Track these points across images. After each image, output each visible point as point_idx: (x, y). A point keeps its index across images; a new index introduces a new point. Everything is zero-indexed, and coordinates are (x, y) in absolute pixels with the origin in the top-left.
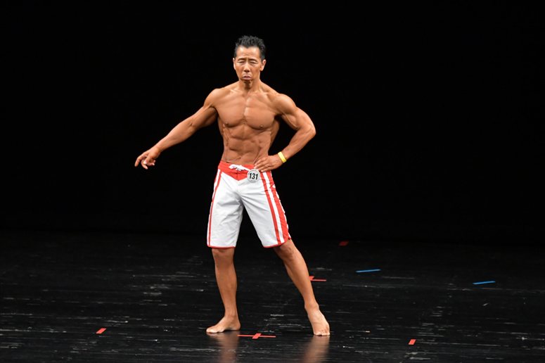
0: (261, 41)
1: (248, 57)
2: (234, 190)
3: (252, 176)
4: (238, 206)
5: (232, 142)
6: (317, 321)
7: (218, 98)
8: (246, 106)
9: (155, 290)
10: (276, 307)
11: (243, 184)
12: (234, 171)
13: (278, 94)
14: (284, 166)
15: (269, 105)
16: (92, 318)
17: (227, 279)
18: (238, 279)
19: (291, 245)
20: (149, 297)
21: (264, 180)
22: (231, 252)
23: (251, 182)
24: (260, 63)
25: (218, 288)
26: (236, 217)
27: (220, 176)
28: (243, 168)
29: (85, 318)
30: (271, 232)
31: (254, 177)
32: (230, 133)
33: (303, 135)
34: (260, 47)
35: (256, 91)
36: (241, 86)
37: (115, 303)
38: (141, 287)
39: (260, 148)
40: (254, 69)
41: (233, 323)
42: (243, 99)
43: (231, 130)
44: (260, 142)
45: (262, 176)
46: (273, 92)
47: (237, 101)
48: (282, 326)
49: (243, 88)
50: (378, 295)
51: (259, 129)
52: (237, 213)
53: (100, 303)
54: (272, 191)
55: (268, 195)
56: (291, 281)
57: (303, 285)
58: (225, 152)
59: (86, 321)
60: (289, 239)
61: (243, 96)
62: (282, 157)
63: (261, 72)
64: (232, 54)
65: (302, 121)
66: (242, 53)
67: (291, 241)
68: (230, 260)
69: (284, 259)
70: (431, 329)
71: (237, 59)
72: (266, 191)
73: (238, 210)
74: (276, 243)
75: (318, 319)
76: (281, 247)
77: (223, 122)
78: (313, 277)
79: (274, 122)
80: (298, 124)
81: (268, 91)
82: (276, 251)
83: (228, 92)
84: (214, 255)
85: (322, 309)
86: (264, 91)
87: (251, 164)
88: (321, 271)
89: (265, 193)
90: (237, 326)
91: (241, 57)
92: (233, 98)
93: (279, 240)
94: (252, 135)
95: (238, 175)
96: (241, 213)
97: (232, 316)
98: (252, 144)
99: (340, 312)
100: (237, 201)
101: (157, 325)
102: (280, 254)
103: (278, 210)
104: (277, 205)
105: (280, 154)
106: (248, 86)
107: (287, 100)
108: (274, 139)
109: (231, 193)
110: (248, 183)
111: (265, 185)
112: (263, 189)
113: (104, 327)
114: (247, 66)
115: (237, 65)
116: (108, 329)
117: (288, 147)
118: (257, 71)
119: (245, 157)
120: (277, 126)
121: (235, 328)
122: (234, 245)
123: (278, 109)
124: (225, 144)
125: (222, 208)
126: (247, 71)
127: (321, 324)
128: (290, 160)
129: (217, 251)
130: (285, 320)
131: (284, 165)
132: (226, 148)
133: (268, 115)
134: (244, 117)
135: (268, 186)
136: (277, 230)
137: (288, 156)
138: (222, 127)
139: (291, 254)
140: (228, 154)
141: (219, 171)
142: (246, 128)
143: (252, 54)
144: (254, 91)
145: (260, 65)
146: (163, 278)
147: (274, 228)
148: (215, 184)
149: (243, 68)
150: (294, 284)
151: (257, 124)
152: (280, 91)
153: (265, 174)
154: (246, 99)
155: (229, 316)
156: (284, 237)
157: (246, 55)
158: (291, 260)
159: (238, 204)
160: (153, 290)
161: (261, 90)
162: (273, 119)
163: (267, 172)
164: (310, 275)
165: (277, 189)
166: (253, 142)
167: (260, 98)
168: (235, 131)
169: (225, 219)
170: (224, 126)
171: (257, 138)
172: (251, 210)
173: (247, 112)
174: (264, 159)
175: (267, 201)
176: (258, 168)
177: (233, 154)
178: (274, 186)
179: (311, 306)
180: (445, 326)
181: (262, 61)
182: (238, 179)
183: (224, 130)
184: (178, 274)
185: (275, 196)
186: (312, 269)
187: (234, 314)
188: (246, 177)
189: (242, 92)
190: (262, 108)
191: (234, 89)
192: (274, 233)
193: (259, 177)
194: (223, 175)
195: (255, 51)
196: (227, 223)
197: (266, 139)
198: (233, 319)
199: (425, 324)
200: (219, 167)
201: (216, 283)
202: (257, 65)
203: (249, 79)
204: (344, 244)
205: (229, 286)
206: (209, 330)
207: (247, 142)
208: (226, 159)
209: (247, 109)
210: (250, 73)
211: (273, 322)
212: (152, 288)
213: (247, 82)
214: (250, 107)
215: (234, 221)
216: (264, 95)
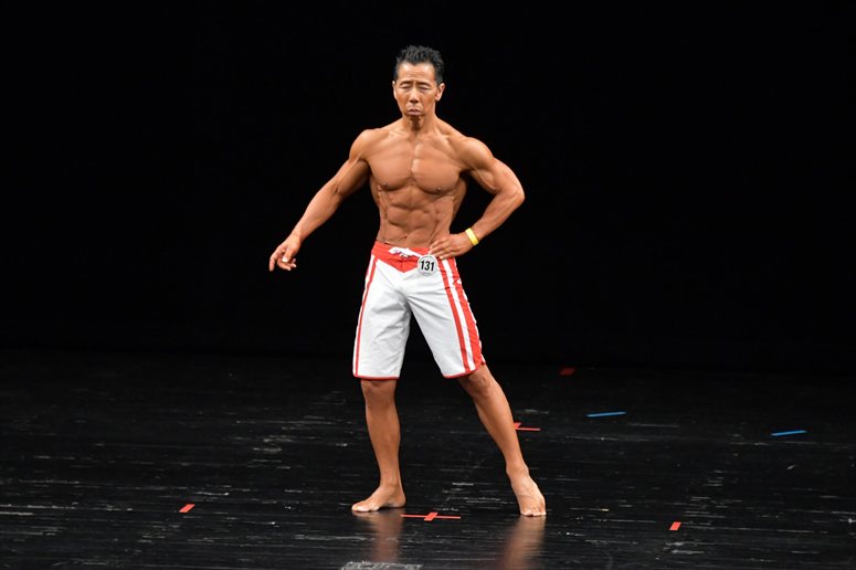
0: (436, 54)
1: (417, 79)
2: (397, 287)
3: (425, 265)
4: (403, 312)
5: (394, 212)
6: (526, 493)
7: (371, 145)
8: (414, 157)
9: (271, 445)
10: (462, 471)
11: (410, 277)
12: (396, 257)
13: (464, 138)
14: (474, 251)
15: (450, 156)
16: (173, 488)
17: (384, 427)
18: (402, 426)
19: (486, 372)
20: (261, 455)
21: (443, 272)
22: (392, 385)
23: (424, 274)
24: (435, 89)
25: (370, 440)
26: (400, 330)
27: (374, 266)
28: (411, 253)
29: (161, 488)
30: (454, 353)
31: (430, 266)
32: (390, 200)
33: (504, 203)
34: (434, 63)
35: (430, 134)
36: (406, 125)
37: (209, 465)
38: (248, 439)
39: (437, 222)
40: (424, 97)
41: (394, 495)
42: (408, 146)
43: (391, 195)
44: (437, 212)
45: (441, 266)
46: (457, 135)
47: (399, 149)
48: (471, 501)
49: (409, 129)
50: (622, 453)
51: (435, 193)
52: (400, 324)
53: (184, 464)
54: (457, 288)
55: (450, 296)
56: (485, 430)
57: (504, 437)
58: (382, 227)
59: (163, 493)
60: (482, 364)
61: (409, 140)
62: (472, 236)
63: (437, 103)
64: (392, 75)
65: (502, 180)
66: (407, 73)
67: (486, 367)
68: (390, 398)
69: (474, 395)
70: (704, 507)
71: (399, 82)
72: (447, 288)
73: (403, 320)
74: (462, 370)
75: (527, 490)
76: (471, 377)
77: (377, 183)
78: (519, 424)
79: (458, 183)
80: (496, 184)
81: (448, 133)
82: (462, 384)
83: (386, 135)
84: (364, 390)
85: (533, 475)
86: (442, 133)
87: (423, 246)
88: (531, 415)
89: (445, 292)
90: (401, 500)
91: (405, 79)
92: (393, 145)
93: (466, 366)
94: (425, 202)
95: (403, 264)
96: (407, 323)
97: (392, 485)
98: (425, 216)
99: (562, 479)
100: (402, 304)
101: (274, 498)
102: (468, 388)
103: (466, 319)
104: (465, 311)
105: (469, 232)
106: (416, 125)
107: (478, 147)
108: (458, 207)
109: (392, 292)
110: (418, 277)
111: (445, 279)
112: (442, 286)
113: (191, 503)
114: (414, 93)
115: (398, 92)
116: (198, 506)
117: (482, 220)
118: (430, 101)
119: (413, 235)
120: (463, 187)
121: (396, 505)
122: (397, 374)
123: (465, 162)
124: (382, 215)
125: (377, 316)
126: (414, 102)
127: (532, 497)
128: (484, 241)
129: (369, 384)
130: (474, 492)
131: (474, 248)
132: (383, 221)
133: (448, 171)
134: (412, 173)
135: (451, 281)
136: (463, 351)
137: (481, 234)
138: (375, 189)
139: (485, 387)
140: (387, 231)
141: (373, 257)
142: (415, 192)
143: (423, 74)
144: (426, 132)
145: (436, 92)
146: (284, 425)
147: (459, 347)
148: (367, 279)
149: (408, 96)
150: (489, 436)
151: (433, 186)
152: (467, 133)
153: (446, 263)
154: (414, 146)
155: (388, 485)
156: (475, 361)
157: (413, 75)
158: (486, 398)
159: (401, 309)
160: (268, 445)
161: (438, 131)
162: (456, 177)
163: (449, 258)
164: (515, 421)
165: (465, 285)
166: (426, 212)
167: (436, 145)
168: (398, 197)
169: (383, 333)
170: (379, 188)
171: (431, 207)
172: (423, 319)
173: (416, 166)
174: (444, 239)
175: (448, 304)
176: (434, 253)
177: (395, 231)
178: (459, 282)
179: (516, 470)
180: (728, 501)
181: (438, 85)
182: (402, 269)
183: (379, 194)
184: (309, 420)
185: (461, 297)
186: (518, 412)
187: (395, 483)
188: (416, 266)
189: (407, 135)
190: (439, 160)
191: (396, 130)
192: (460, 354)
193: (436, 267)
194: (380, 263)
195: (427, 69)
196: (384, 340)
197: (447, 208)
198: (392, 489)
199: (695, 498)
200: (373, 251)
201: (367, 434)
202: (430, 92)
203: (417, 113)
204: (568, 372)
205: (388, 438)
206: (355, 507)
207: (417, 213)
208: (384, 239)
209: (416, 162)
210: (419, 104)
211: (457, 495)
212: (266, 441)
213: (415, 119)
214: (419, 158)
215: (397, 337)
216: (443, 139)
